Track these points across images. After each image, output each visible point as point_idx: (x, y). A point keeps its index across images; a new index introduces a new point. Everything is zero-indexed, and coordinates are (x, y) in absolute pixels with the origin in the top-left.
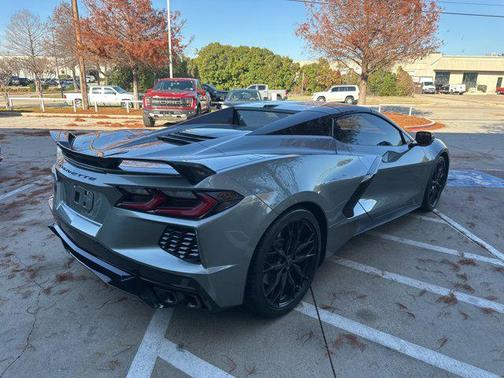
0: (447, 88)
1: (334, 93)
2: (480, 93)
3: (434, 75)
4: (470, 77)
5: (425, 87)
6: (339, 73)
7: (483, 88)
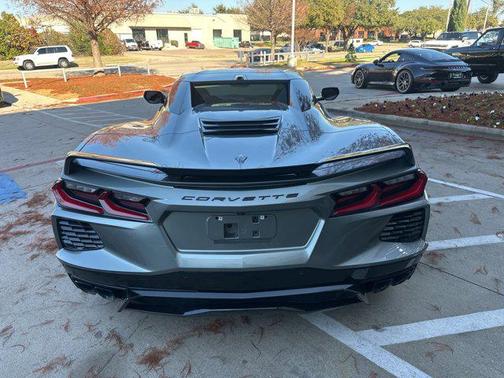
0: (148, 45)
1: (41, 55)
2: (174, 48)
3: (131, 32)
4: (162, 33)
5: (128, 45)
6: (35, 31)
7: (175, 44)
